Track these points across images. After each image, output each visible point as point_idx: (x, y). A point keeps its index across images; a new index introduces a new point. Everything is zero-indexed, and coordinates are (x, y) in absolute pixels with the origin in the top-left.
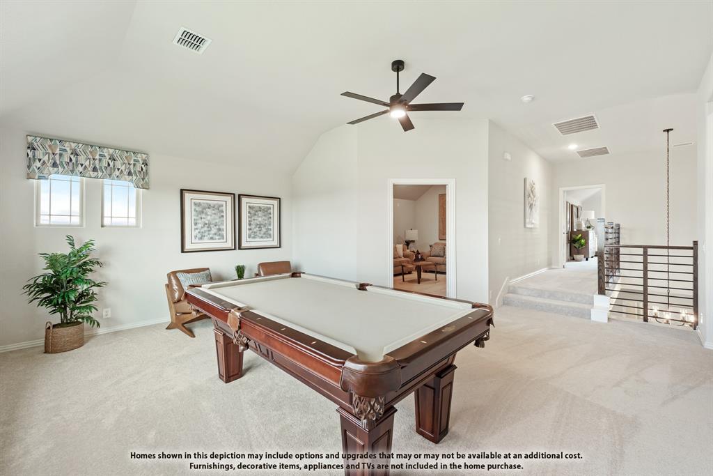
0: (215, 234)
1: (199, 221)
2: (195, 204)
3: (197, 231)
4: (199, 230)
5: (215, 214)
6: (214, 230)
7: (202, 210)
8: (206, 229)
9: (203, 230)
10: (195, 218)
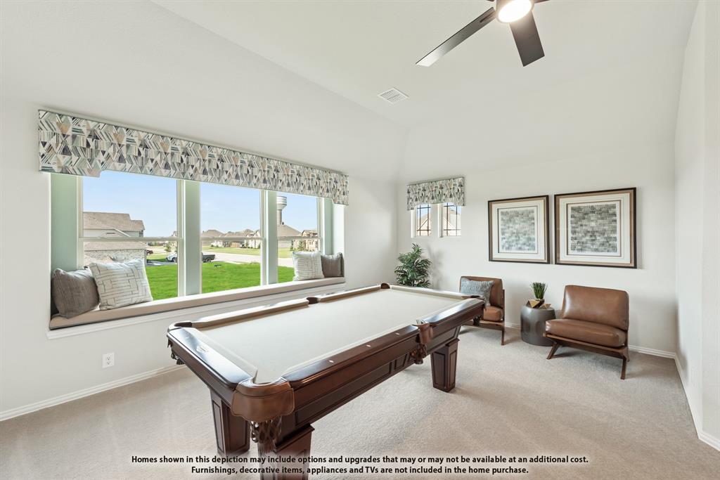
0: (524, 244)
1: (507, 231)
2: (502, 213)
3: (504, 241)
4: (506, 240)
5: (524, 222)
6: (523, 240)
7: (511, 218)
8: (513, 238)
9: (510, 240)
10: (503, 227)
